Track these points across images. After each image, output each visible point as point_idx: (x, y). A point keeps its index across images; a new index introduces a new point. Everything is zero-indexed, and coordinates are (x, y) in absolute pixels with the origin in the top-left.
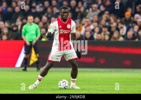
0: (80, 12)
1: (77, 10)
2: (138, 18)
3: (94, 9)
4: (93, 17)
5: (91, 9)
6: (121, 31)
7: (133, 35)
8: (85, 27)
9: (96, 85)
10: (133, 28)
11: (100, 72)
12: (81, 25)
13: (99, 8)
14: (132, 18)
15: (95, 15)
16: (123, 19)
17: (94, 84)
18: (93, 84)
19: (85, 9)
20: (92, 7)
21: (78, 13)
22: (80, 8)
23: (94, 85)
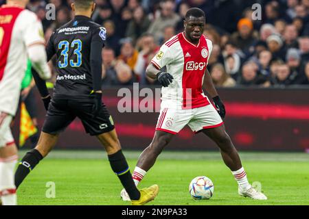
0: (133, 19)
1: (126, 15)
2: (269, 34)
3: (165, 12)
4: (163, 30)
5: (158, 14)
6: (228, 64)
7: (258, 72)
8: (146, 56)
9: (172, 191)
10: (258, 57)
11: (181, 160)
12: (136, 50)
13: (177, 10)
14: (255, 34)
15: (168, 26)
16: (235, 35)
17: (167, 189)
18: (163, 189)
19: (146, 13)
20: (160, 9)
21: (127, 21)
22: (132, 11)
23: (165, 191)
